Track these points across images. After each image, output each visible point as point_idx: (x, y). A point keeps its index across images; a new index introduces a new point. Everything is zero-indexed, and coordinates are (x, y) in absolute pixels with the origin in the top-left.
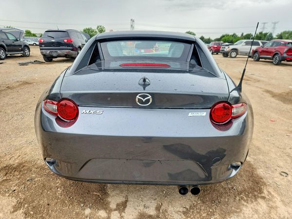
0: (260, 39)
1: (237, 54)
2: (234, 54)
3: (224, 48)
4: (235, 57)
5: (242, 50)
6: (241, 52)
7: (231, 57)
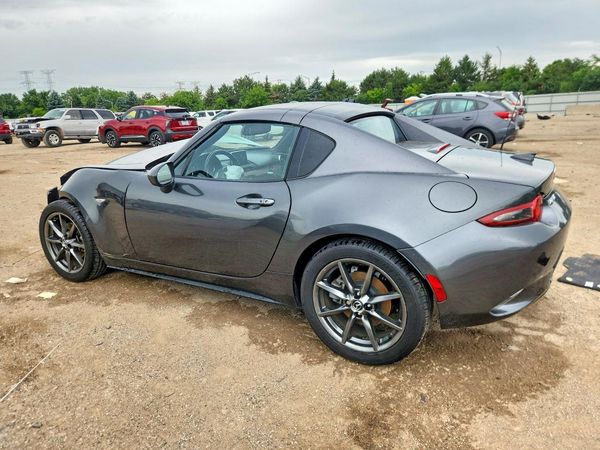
0: (93, 106)
1: (61, 139)
2: (54, 139)
3: (27, 127)
4: (60, 145)
5: (67, 130)
6: (68, 134)
7: (51, 146)
